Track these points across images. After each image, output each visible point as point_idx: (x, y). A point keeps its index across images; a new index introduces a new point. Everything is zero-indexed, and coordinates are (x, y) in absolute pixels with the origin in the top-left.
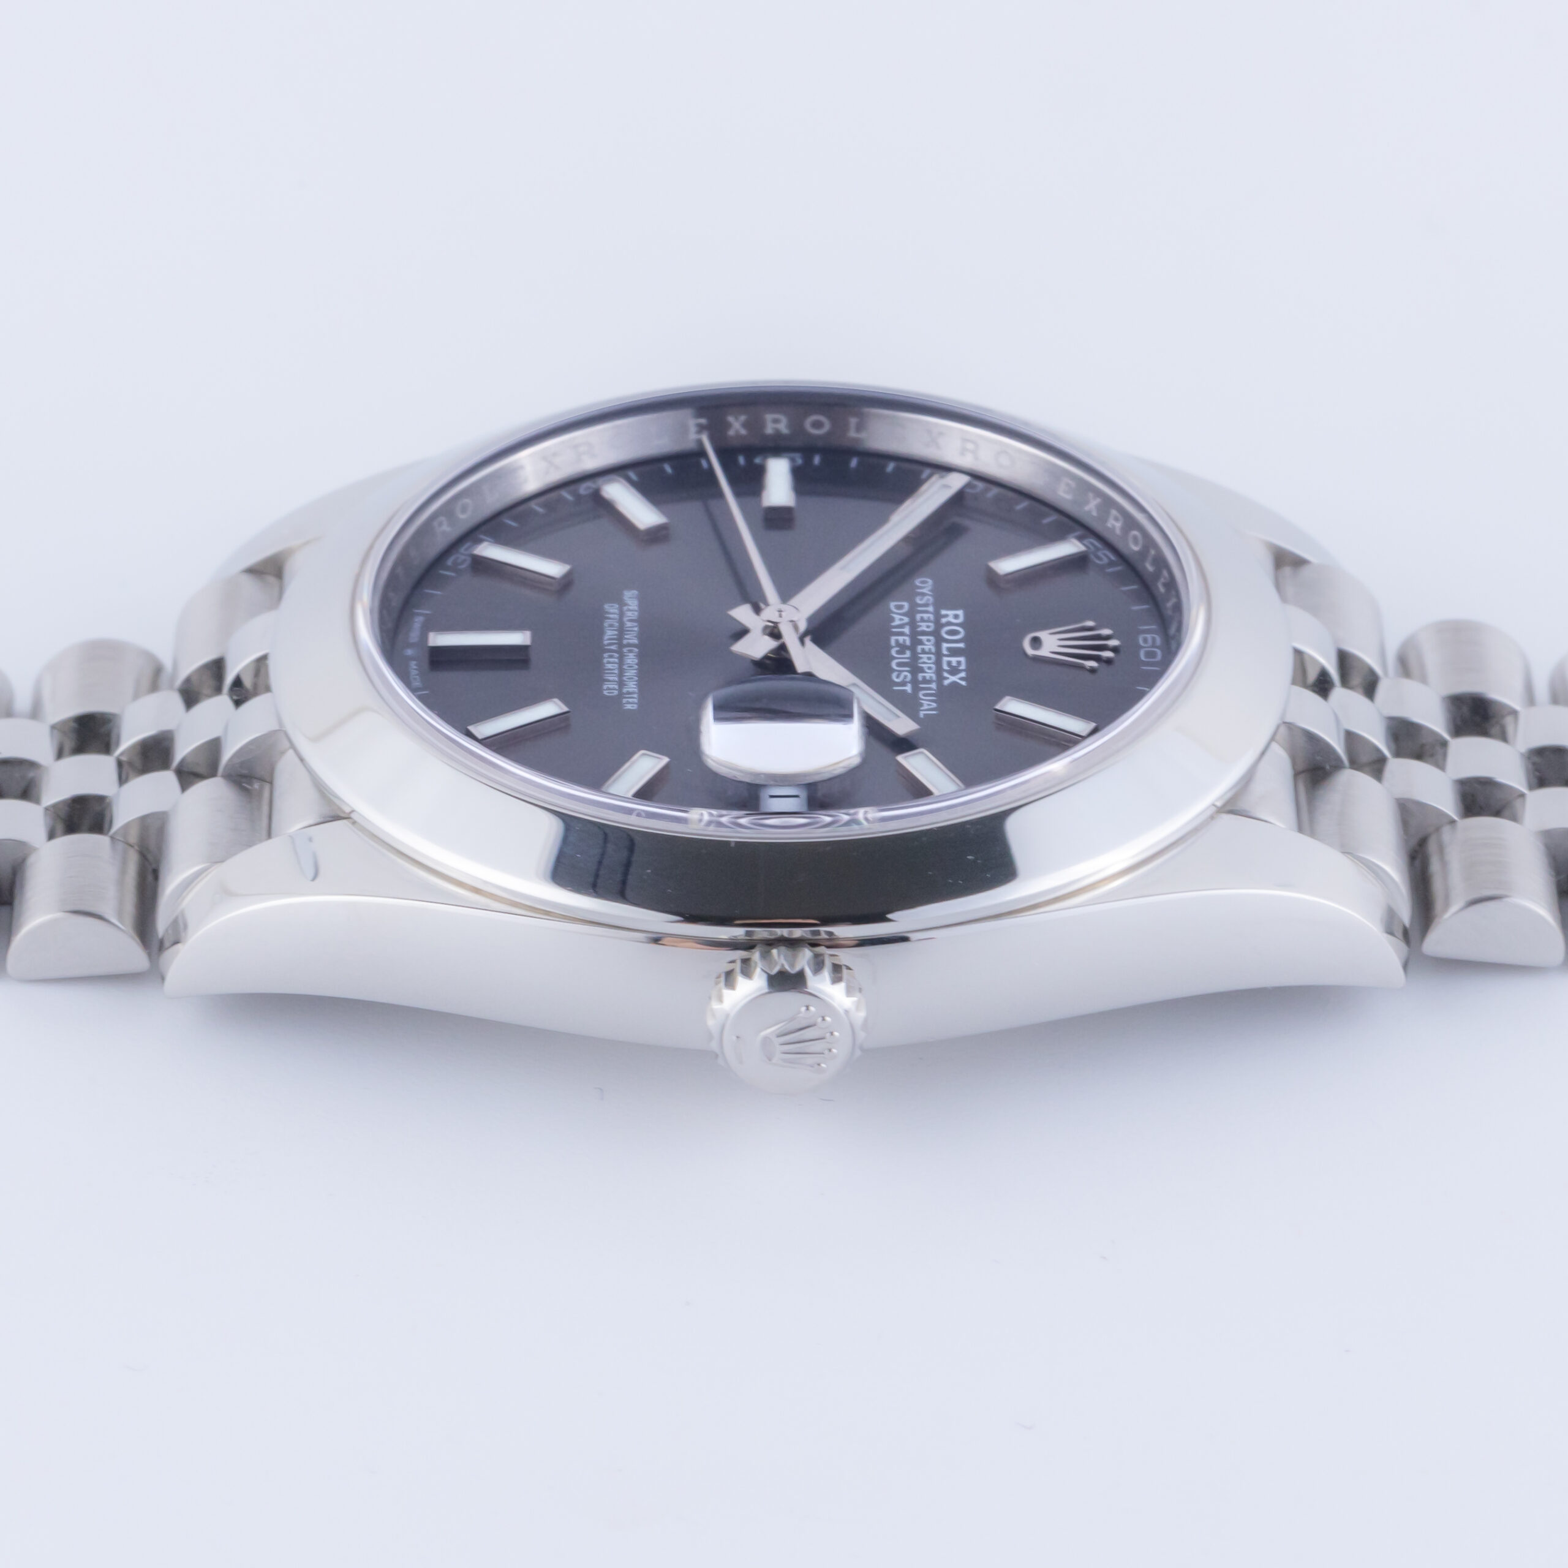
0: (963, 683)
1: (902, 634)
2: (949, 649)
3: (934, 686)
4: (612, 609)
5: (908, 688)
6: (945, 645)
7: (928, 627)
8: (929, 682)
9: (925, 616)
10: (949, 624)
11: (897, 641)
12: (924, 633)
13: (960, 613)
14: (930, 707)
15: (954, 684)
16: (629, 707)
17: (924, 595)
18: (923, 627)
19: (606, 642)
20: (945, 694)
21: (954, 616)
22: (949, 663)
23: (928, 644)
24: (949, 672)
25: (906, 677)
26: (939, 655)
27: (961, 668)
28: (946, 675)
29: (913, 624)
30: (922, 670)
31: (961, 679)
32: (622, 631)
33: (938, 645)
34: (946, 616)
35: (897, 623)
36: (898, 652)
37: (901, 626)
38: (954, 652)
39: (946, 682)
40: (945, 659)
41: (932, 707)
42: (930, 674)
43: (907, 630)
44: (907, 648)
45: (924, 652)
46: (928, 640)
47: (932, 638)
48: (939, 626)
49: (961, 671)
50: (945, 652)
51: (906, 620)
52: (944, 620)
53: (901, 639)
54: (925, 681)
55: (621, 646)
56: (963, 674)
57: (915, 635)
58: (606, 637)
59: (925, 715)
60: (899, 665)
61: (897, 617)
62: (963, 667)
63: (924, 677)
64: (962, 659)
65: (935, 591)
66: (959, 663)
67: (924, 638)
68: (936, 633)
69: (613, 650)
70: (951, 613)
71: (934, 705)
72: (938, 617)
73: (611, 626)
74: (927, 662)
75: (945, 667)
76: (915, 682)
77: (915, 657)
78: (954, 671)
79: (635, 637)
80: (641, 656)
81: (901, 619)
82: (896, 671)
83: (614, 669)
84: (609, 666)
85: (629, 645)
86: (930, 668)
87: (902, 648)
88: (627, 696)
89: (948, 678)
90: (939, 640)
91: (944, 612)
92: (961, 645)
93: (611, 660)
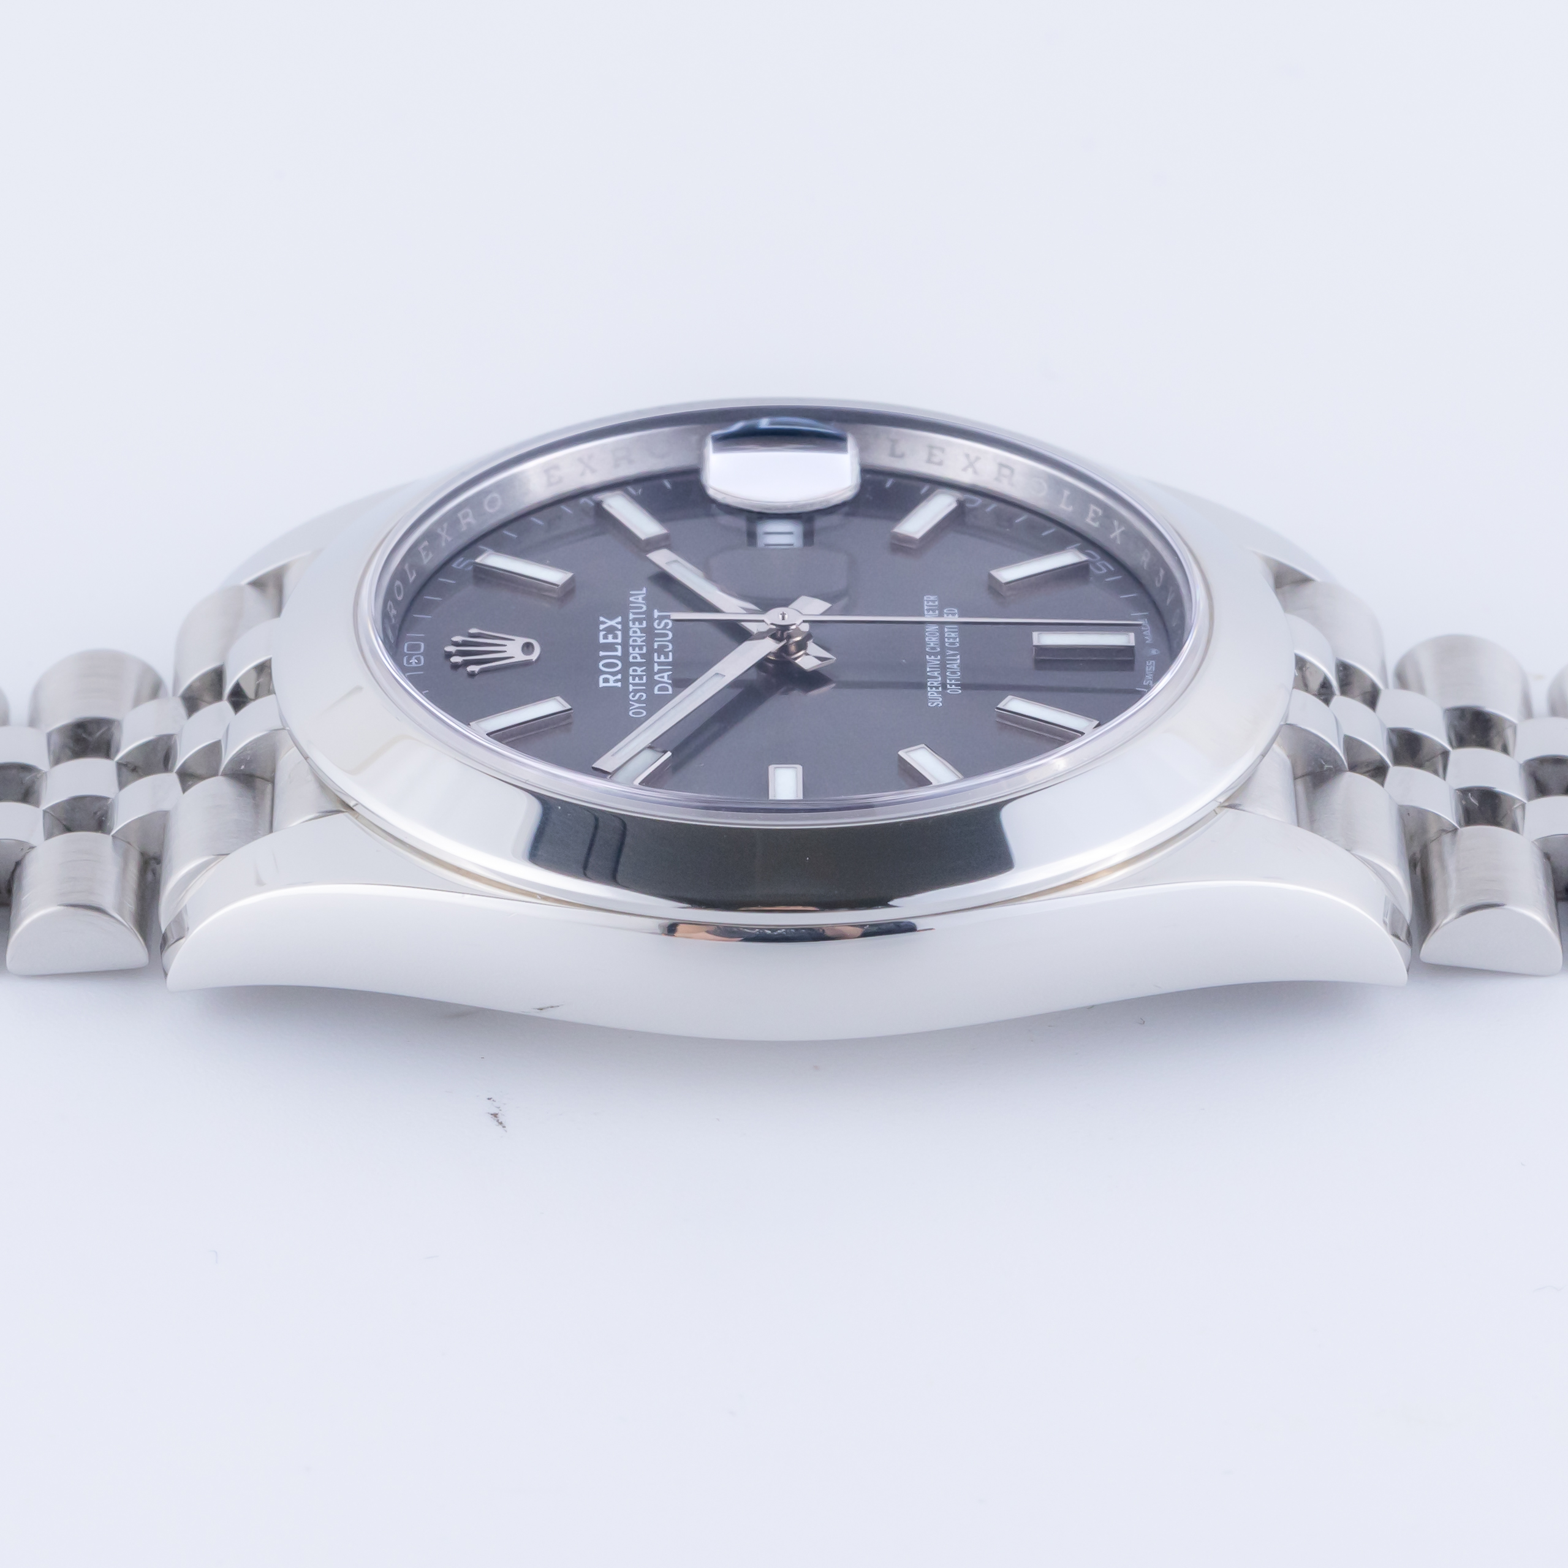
0: (602, 619)
1: (660, 664)
2: (616, 650)
3: (631, 616)
4: (954, 690)
5: (656, 614)
6: (619, 653)
7: (635, 671)
8: (634, 620)
9: (637, 681)
10: (614, 674)
11: (667, 657)
12: (639, 665)
13: (602, 684)
14: (636, 597)
15: (611, 618)
16: (932, 598)
17: (639, 701)
18: (639, 670)
19: (958, 657)
20: (621, 609)
21: (609, 681)
22: (615, 637)
23: (635, 655)
24: (617, 629)
25: (659, 625)
26: (625, 645)
27: (604, 632)
28: (619, 627)
29: (650, 673)
30: (642, 630)
31: (604, 623)
32: (943, 667)
33: (626, 653)
34: (616, 681)
35: (666, 675)
36: (667, 646)
37: (660, 671)
38: (611, 647)
39: (619, 619)
40: (619, 640)
41: (634, 597)
42: (635, 627)
43: (656, 668)
44: (656, 651)
45: (641, 647)
46: (635, 658)
47: (631, 660)
48: (624, 672)
49: (603, 630)
50: (619, 647)
51: (656, 677)
52: (619, 677)
53: (662, 659)
54: (640, 621)
55: (943, 653)
56: (602, 627)
57: (648, 663)
58: (959, 661)
59: (641, 590)
60: (666, 635)
61: (666, 680)
62: (602, 634)
63: (641, 623)
64: (602, 641)
65: (627, 706)
66: (605, 637)
67: (639, 660)
68: (627, 665)
69: (952, 650)
70: (611, 684)
71: (631, 599)
72: (625, 680)
73: (954, 673)
74: (637, 636)
75: (619, 633)
76: (650, 618)
77: (649, 642)
78: (611, 630)
79: (929, 662)
80: (923, 644)
81: (663, 677)
82: (668, 630)
83: (948, 632)
84: (953, 635)
85: (935, 655)
86: (635, 632)
87: (661, 650)
88: (934, 608)
89: (617, 623)
90: (624, 658)
91: (619, 684)
92: (602, 654)
93: (951, 640)
